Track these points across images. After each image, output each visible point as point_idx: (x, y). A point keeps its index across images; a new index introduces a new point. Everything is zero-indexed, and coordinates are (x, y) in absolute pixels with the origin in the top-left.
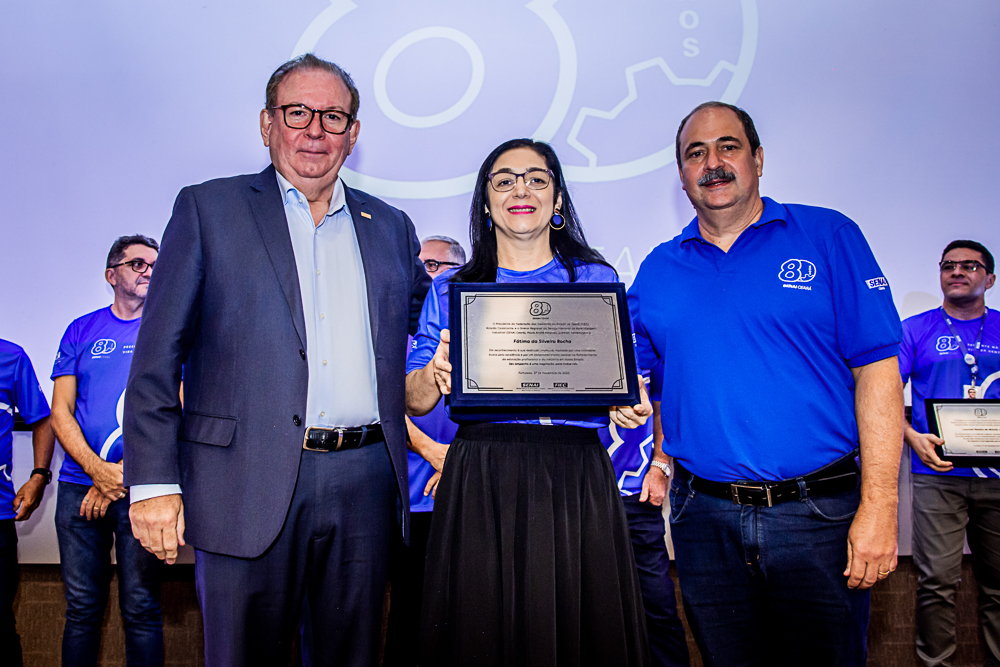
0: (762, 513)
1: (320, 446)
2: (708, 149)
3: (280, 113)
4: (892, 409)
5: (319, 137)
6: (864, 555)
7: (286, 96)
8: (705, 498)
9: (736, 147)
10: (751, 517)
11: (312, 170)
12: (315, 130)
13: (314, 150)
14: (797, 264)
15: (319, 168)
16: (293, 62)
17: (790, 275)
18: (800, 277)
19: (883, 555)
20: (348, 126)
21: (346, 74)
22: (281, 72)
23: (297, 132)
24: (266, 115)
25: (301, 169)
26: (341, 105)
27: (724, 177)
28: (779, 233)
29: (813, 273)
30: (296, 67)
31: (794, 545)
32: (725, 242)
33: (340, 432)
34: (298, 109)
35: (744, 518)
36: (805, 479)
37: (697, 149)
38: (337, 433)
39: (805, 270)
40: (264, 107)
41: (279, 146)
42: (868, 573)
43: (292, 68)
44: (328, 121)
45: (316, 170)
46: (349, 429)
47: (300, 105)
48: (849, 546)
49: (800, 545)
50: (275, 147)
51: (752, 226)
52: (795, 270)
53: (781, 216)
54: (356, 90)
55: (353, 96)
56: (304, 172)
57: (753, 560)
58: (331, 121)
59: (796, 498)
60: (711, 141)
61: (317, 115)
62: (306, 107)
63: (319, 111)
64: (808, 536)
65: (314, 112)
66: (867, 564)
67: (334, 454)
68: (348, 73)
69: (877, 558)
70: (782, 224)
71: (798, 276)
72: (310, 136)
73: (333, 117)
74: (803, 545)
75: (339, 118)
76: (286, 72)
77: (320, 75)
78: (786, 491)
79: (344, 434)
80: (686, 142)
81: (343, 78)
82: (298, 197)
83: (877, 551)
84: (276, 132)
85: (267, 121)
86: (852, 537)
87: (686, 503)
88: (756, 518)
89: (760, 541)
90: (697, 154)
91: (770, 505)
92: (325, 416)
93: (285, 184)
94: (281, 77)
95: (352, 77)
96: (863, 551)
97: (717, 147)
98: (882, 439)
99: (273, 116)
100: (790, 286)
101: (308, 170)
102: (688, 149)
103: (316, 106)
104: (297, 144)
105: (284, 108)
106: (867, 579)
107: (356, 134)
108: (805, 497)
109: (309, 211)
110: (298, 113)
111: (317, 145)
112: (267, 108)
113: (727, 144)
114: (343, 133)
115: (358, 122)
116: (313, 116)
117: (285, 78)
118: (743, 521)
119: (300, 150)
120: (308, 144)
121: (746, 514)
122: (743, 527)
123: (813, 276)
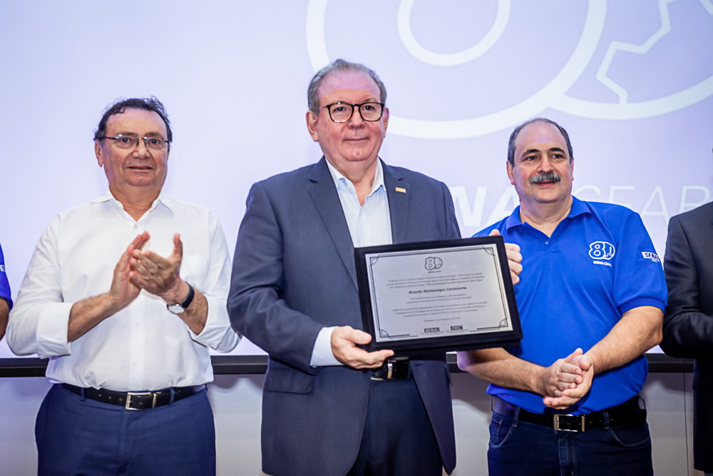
3: (327, 111)
5: (361, 127)
11: (358, 154)
12: (357, 121)
13: (357, 137)
14: (602, 245)
15: (363, 152)
16: (326, 68)
17: (597, 253)
18: (604, 255)
20: (382, 114)
21: (371, 71)
22: (318, 78)
23: (342, 126)
25: (349, 155)
26: (374, 96)
29: (612, 253)
34: (339, 106)
39: (607, 251)
41: (328, 139)
43: (327, 73)
44: (365, 111)
45: (361, 154)
50: (324, 141)
54: (382, 83)
55: (380, 88)
56: (352, 157)
61: (356, 108)
62: (347, 104)
63: (356, 105)
65: (353, 106)
68: (372, 69)
72: (352, 127)
73: (369, 108)
75: (373, 108)
77: (351, 76)
85: (311, 121)
89: (575, 460)
90: (532, 158)
91: (583, 431)
93: (336, 175)
99: (318, 115)
100: (598, 262)
101: (355, 154)
103: (355, 101)
104: (343, 135)
105: (329, 107)
107: (387, 120)
108: (607, 426)
110: (340, 109)
111: (362, 133)
112: (311, 110)
113: (556, 153)
114: (378, 120)
115: (387, 109)
116: (353, 109)
117: (323, 81)
118: (561, 446)
119: (346, 140)
120: (352, 134)
121: (562, 439)
122: (561, 450)
123: (613, 255)
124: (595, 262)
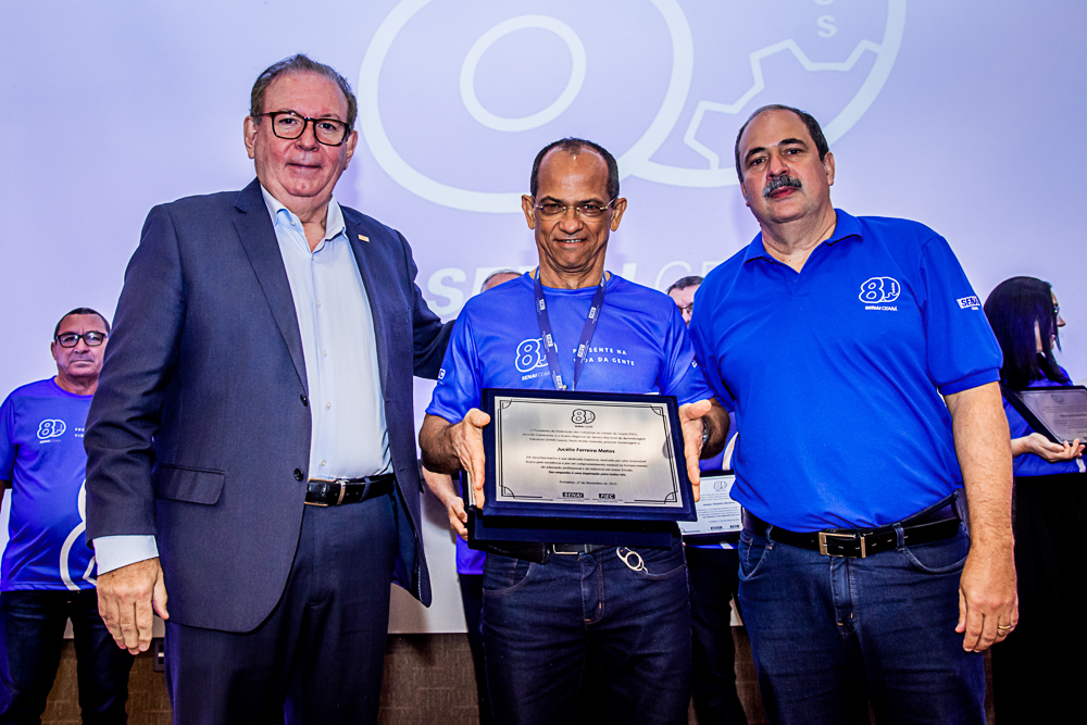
0: (854, 565)
1: (320, 500)
2: (770, 155)
3: (268, 121)
4: (999, 438)
5: (312, 149)
6: (980, 606)
7: (276, 100)
8: (785, 549)
9: (801, 151)
10: (843, 569)
11: (304, 187)
12: (308, 140)
13: (306, 162)
14: (878, 282)
15: (312, 185)
16: (283, 63)
17: (872, 295)
18: (883, 297)
19: (1001, 605)
20: (345, 137)
21: (342, 78)
22: (269, 74)
23: (288, 143)
24: (251, 123)
25: (291, 187)
26: (337, 112)
27: (789, 184)
28: (856, 249)
29: (896, 291)
30: (286, 69)
31: (892, 601)
32: (796, 261)
33: (343, 483)
34: (288, 116)
35: (834, 571)
36: (903, 525)
37: (758, 155)
38: (340, 485)
39: (887, 289)
40: (248, 114)
41: (266, 159)
42: (987, 627)
43: (281, 70)
44: (320, 129)
46: (351, 481)
47: (290, 112)
48: (962, 597)
49: (899, 601)
50: (261, 159)
51: (825, 243)
52: (876, 290)
53: (857, 230)
54: (353, 97)
56: (295, 190)
57: (845, 620)
58: (324, 130)
59: (892, 548)
60: (772, 145)
61: (310, 124)
62: (298, 115)
63: (312, 120)
64: (907, 590)
65: (306, 120)
66: (984, 616)
67: (333, 509)
68: (344, 77)
69: (995, 609)
70: (857, 239)
71: (880, 296)
72: (301, 147)
73: (327, 127)
74: (904, 601)
75: (334, 128)
76: (274, 75)
77: (311, 79)
78: (881, 539)
79: (347, 486)
80: (745, 150)
81: (339, 83)
82: (290, 219)
83: (995, 599)
84: (262, 142)
85: (252, 131)
86: (965, 587)
87: (763, 556)
88: (848, 572)
89: (854, 597)
90: (758, 161)
91: (864, 556)
92: (327, 465)
93: (274, 204)
94: (268, 81)
95: (349, 82)
96: (978, 601)
97: (780, 151)
98: (990, 473)
99: (259, 124)
100: (873, 308)
101: (299, 187)
102: (748, 157)
103: (310, 113)
104: (286, 156)
105: (273, 115)
106: (985, 635)
107: (353, 147)
108: (901, 547)
109: (303, 234)
110: (288, 121)
111: (310, 158)
112: (252, 115)
113: (791, 148)
114: (339, 145)
115: (356, 133)
116: (306, 125)
117: (273, 81)
118: (834, 575)
119: (292, 164)
120: (300, 156)
121: (836, 566)
122: (834, 581)
123: (898, 294)
124: (867, 308)
